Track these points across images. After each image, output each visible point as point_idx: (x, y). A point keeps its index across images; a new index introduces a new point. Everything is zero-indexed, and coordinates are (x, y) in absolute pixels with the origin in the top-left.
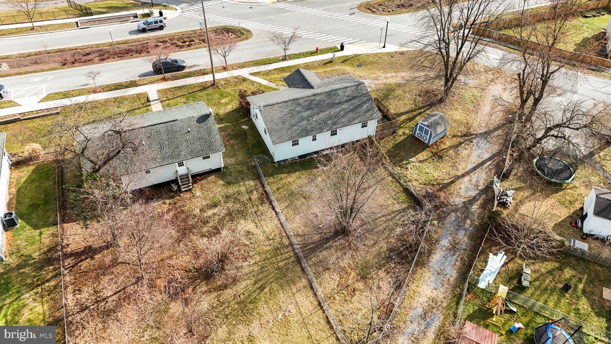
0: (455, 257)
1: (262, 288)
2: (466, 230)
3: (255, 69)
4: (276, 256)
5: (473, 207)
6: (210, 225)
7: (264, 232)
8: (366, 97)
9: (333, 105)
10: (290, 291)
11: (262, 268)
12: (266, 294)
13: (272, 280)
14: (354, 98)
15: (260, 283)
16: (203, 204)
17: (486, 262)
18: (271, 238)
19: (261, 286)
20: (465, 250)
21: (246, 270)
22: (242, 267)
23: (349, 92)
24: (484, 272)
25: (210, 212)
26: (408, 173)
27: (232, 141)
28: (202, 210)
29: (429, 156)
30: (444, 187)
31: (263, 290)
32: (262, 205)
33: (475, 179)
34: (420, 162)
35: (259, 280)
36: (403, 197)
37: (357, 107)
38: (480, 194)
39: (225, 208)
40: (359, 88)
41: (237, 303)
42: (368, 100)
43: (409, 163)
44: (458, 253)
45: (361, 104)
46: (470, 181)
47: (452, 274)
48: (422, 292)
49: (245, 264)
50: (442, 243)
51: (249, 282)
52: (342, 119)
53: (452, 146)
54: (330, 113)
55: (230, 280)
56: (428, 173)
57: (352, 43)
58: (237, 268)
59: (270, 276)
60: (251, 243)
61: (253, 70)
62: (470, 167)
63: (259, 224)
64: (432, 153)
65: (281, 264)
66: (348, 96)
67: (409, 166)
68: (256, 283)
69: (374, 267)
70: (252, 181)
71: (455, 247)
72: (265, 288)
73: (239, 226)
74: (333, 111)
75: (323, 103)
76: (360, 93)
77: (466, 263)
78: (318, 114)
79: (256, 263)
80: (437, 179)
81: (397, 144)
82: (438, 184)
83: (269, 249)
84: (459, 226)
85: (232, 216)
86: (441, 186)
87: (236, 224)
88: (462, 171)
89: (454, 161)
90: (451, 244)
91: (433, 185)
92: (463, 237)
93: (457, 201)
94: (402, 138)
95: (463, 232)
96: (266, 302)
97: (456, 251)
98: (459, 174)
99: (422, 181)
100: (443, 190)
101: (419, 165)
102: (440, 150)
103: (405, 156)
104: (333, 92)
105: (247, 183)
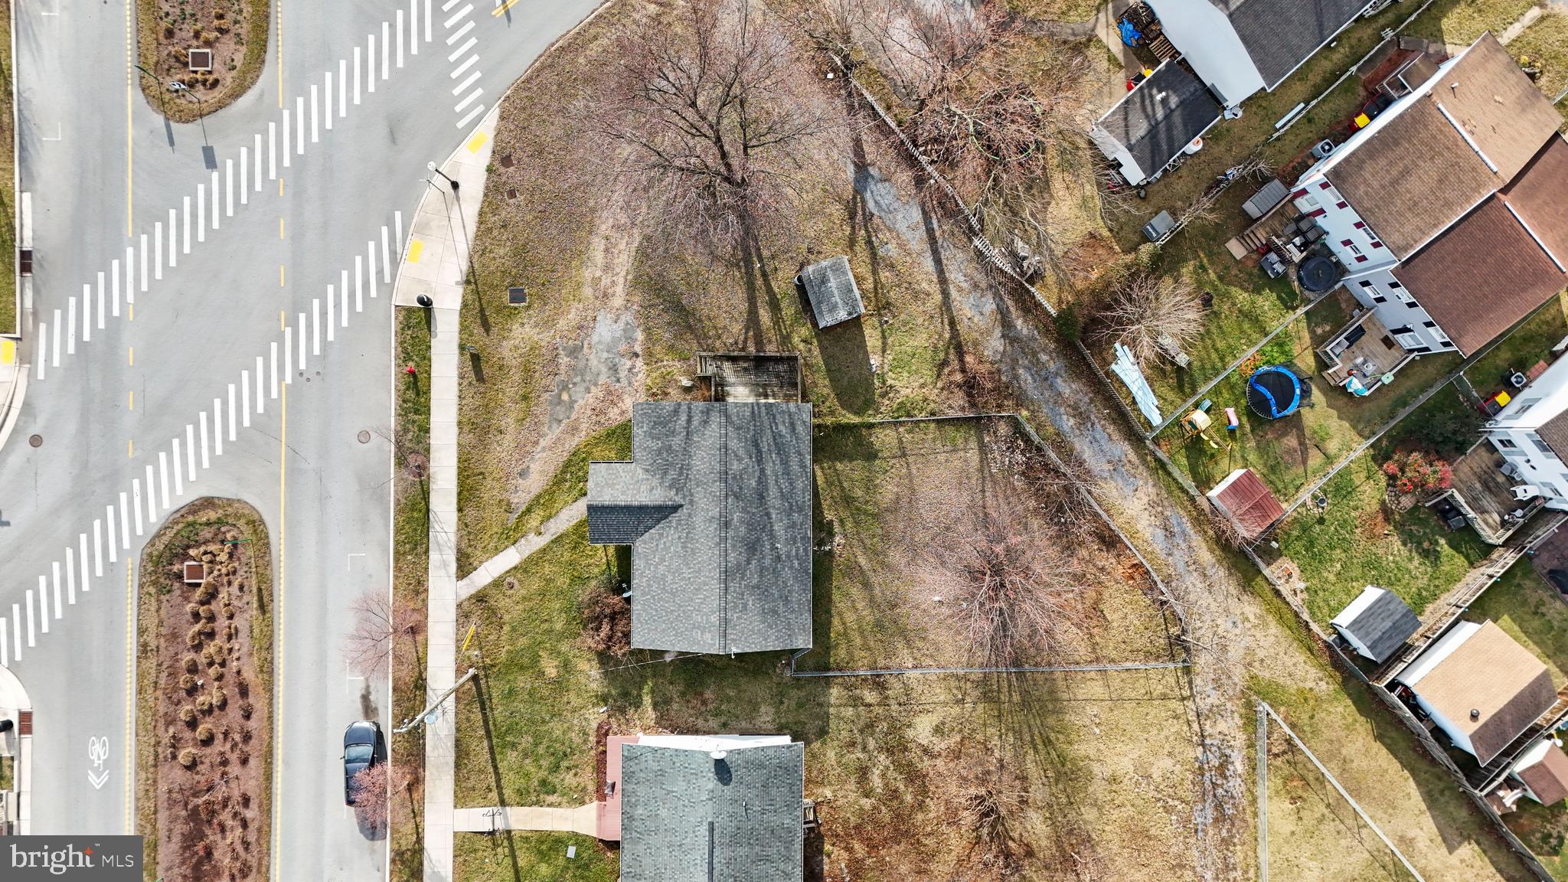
0: (1098, 426)
1: (1047, 742)
3: (442, 556)
4: (998, 701)
6: (902, 787)
7: (945, 704)
8: (761, 416)
9: (760, 496)
10: (1065, 703)
11: (1012, 729)
12: (1058, 739)
13: (1038, 722)
14: (755, 442)
15: (1038, 741)
16: (853, 788)
17: (1122, 383)
18: (960, 696)
19: (1044, 741)
20: (1092, 401)
21: (1008, 757)
22: (1001, 760)
23: (738, 447)
24: (1138, 399)
25: (876, 781)
26: (904, 392)
27: (708, 694)
28: (867, 795)
29: (877, 324)
30: (957, 346)
31: (1050, 741)
32: (886, 689)
33: (962, 278)
34: (884, 350)
35: (1032, 741)
36: (959, 436)
37: (778, 444)
38: (997, 296)
39: (875, 753)
40: (734, 418)
41: (1057, 782)
43: (881, 375)
44: (1092, 417)
45: (772, 432)
46: (960, 290)
47: (1123, 449)
48: (1134, 513)
49: (997, 754)
50: (1066, 428)
51: (1030, 757)
52: (795, 488)
53: (872, 265)
54: (774, 507)
56: (914, 354)
57: (393, 253)
59: (1032, 722)
60: (960, 731)
63: (928, 707)
64: (873, 315)
65: (1016, 698)
66: (748, 453)
67: (889, 381)
68: (1034, 747)
70: (831, 691)
71: (1081, 413)
72: (1047, 738)
73: (920, 741)
74: (773, 499)
75: (749, 512)
76: (746, 423)
77: (1114, 415)
78: (772, 536)
79: (1000, 737)
80: (935, 347)
81: (828, 371)
82: (947, 354)
83: (980, 707)
84: (1046, 379)
85: (896, 746)
86: (952, 351)
87: (913, 745)
88: (935, 289)
89: (905, 285)
90: (1074, 416)
91: (945, 363)
92: (1069, 388)
93: (995, 344)
94: (816, 352)
95: (1059, 380)
96: (1071, 743)
97: (1089, 417)
98: (938, 298)
99: (928, 375)
100: (961, 353)
101: (890, 357)
102: (875, 296)
103: (860, 374)
104: (730, 481)
105: (833, 700)
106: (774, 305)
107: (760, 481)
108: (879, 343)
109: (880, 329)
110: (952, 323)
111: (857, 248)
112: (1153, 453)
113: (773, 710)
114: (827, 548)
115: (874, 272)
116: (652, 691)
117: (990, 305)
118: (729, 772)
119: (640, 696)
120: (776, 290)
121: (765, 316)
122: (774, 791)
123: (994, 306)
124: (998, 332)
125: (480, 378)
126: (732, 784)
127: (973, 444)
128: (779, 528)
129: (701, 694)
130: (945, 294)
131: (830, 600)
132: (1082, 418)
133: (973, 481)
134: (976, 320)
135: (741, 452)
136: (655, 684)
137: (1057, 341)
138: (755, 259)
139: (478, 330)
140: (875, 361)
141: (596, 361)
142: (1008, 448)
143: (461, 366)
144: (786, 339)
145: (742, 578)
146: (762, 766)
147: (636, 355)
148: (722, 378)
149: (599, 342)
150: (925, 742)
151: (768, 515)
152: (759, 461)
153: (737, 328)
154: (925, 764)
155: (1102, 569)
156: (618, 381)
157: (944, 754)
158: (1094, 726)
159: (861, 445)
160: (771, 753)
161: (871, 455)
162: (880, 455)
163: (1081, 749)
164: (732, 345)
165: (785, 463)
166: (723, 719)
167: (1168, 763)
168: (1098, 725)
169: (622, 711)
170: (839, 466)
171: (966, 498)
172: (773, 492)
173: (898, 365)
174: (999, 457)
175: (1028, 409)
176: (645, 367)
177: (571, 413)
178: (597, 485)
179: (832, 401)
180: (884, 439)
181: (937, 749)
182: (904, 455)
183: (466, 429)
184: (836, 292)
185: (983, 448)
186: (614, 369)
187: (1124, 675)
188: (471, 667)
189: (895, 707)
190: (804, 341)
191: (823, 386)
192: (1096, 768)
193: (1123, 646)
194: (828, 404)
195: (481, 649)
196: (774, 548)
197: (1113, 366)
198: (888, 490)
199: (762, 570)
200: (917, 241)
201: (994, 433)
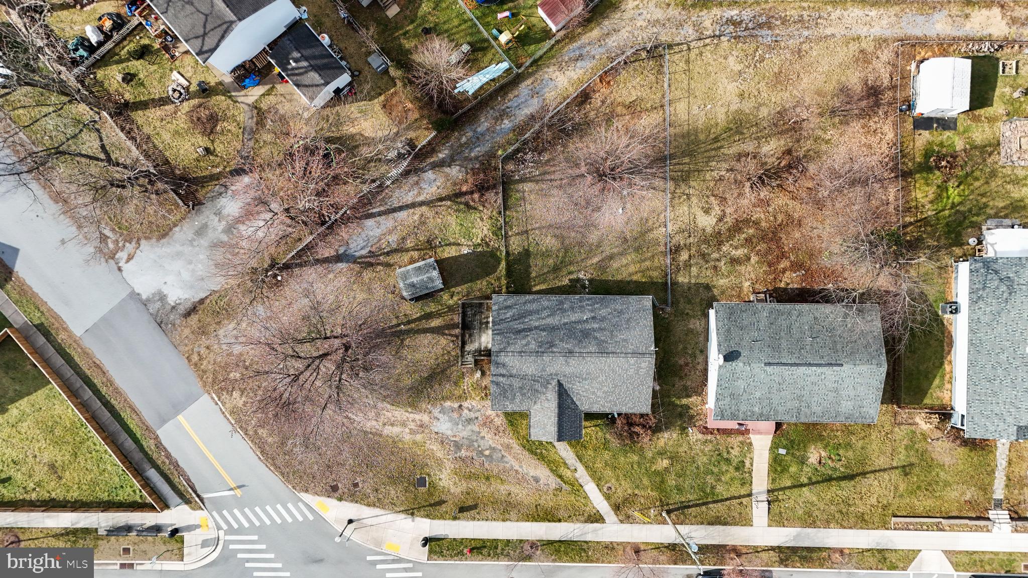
0: (509, 104)
1: (716, 140)
3: (590, 533)
4: (689, 172)
5: (444, 156)
6: (744, 236)
7: (690, 207)
8: (500, 329)
10: (690, 127)
11: (707, 163)
12: (714, 133)
13: (703, 145)
14: (517, 333)
15: (715, 146)
16: (744, 267)
17: (481, 88)
18: (685, 197)
19: (715, 142)
20: (492, 108)
21: (724, 165)
22: (728, 170)
23: (520, 344)
24: (491, 77)
25: (740, 253)
26: (486, 232)
28: (748, 259)
29: (441, 249)
30: (456, 197)
31: (715, 138)
32: (679, 245)
34: (458, 244)
35: (715, 149)
38: (423, 171)
39: (722, 253)
41: (742, 133)
42: (499, 325)
43: (474, 247)
44: (503, 107)
45: (511, 321)
47: (524, 87)
48: (566, 80)
49: (723, 173)
50: (510, 126)
51: (726, 151)
52: (548, 306)
53: (402, 252)
54: (560, 320)
57: (392, 561)
59: (703, 150)
60: (708, 197)
61: (595, 531)
63: (691, 218)
65: (687, 160)
66: (524, 337)
67: (478, 241)
68: (721, 147)
70: (680, 281)
71: (500, 115)
72: (713, 139)
73: (714, 224)
74: (555, 321)
75: (563, 337)
77: (502, 94)
78: (577, 323)
79: (712, 170)
80: (456, 211)
81: (471, 281)
82: (461, 203)
83: (692, 183)
84: (478, 138)
85: (717, 239)
86: (459, 200)
87: (716, 228)
88: (418, 211)
89: (416, 230)
90: (502, 120)
91: (467, 205)
92: (484, 124)
93: (455, 172)
94: (459, 289)
95: (479, 130)
96: (717, 124)
97: (503, 110)
98: (424, 208)
99: (475, 216)
100: (461, 194)
101: (463, 240)
102: (423, 250)
103: (474, 260)
104: (543, 350)
105: (686, 281)
106: (428, 316)
107: (544, 330)
108: (454, 247)
109: (444, 247)
110: (441, 199)
111: (392, 261)
112: (527, 68)
113: (692, 320)
114: (587, 283)
115: (407, 250)
116: (679, 398)
117: (430, 175)
118: (732, 352)
119: (682, 406)
120: (418, 315)
121: (435, 323)
122: (745, 323)
123: (430, 172)
124: (447, 170)
125: (475, 507)
126: (740, 350)
127: (520, 186)
128: (574, 317)
129: (681, 366)
130: (422, 204)
131: (621, 281)
132: (503, 114)
133: (544, 186)
134: (439, 184)
135: (524, 342)
136: (674, 396)
137: (453, 131)
138: (398, 329)
139: (444, 508)
140: (465, 251)
141: (464, 432)
142: (523, 163)
143: (467, 519)
144: (451, 309)
145: (606, 342)
146: (729, 330)
147: (460, 406)
148: (476, 351)
149: (452, 430)
150: (715, 220)
151: (565, 324)
152: (530, 330)
153: (443, 341)
154: (729, 220)
155: (603, 102)
156: (477, 418)
157: (723, 208)
158: (706, 109)
159: (520, 260)
160: (721, 324)
161: (527, 253)
162: (526, 248)
163: (721, 116)
164: (454, 344)
165: (531, 313)
166: (698, 352)
167: (731, 60)
168: (705, 106)
169: (692, 417)
170: (533, 274)
171: (555, 192)
172: (549, 321)
173: (468, 235)
174: (528, 170)
175: (497, 150)
176: (468, 401)
177: (497, 449)
178: (544, 435)
179: (491, 279)
180: (516, 245)
181: (719, 212)
182: (527, 232)
183: (507, 516)
184: (421, 278)
185: (523, 180)
186: (469, 421)
187: (673, 89)
188: (661, 515)
189: (691, 240)
190: (452, 297)
191: (481, 285)
192: (734, 108)
193: (654, 88)
194: (493, 281)
195: (650, 508)
196: (587, 321)
197: (470, 93)
198: (549, 242)
199: (601, 329)
200: (387, 222)
201: (512, 172)
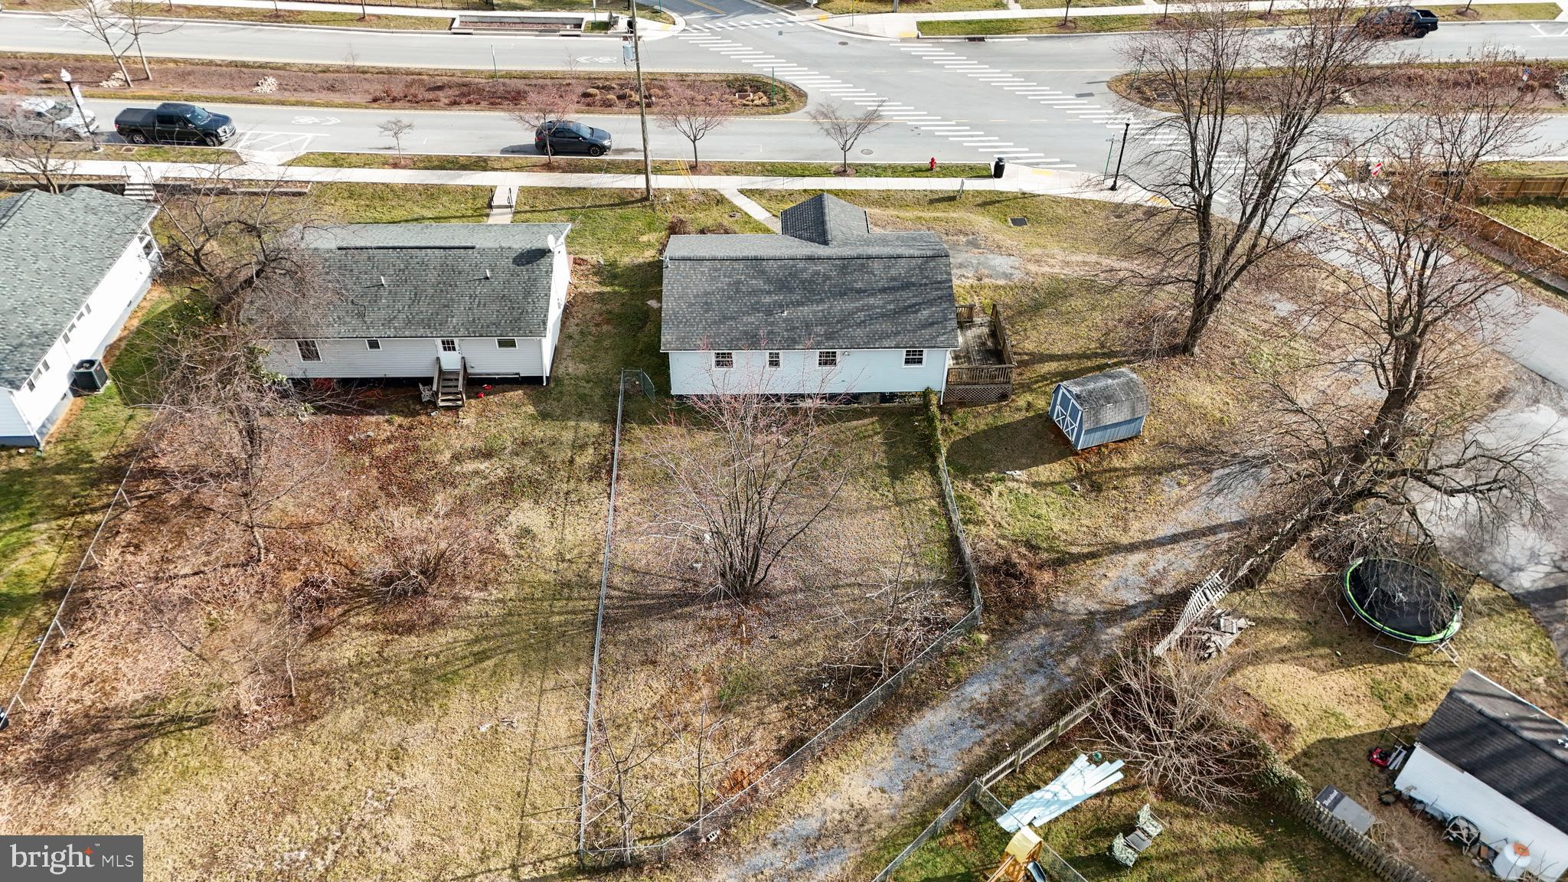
0: (981, 733)
1: (481, 657)
2: (1052, 680)
3: (759, 182)
4: (554, 599)
5: (1109, 631)
7: (561, 540)
8: (937, 289)
9: (843, 293)
10: (539, 683)
11: (510, 614)
12: (484, 671)
13: (514, 646)
14: (907, 286)
15: (485, 645)
16: (468, 445)
17: (1058, 771)
18: (568, 557)
19: (484, 652)
20: (1020, 725)
21: (471, 609)
22: (466, 599)
23: (899, 269)
24: (1038, 794)
25: (470, 466)
26: (986, 503)
27: (605, 328)
28: (457, 458)
29: (1069, 476)
30: (1062, 561)
31: (481, 661)
32: (590, 480)
33: (1160, 566)
34: (1036, 485)
35: (486, 638)
36: (937, 553)
37: (906, 310)
38: (1148, 606)
39: (507, 466)
40: (932, 264)
41: (414, 671)
42: (940, 298)
43: (1002, 480)
44: (994, 727)
45: (920, 304)
46: (1144, 565)
47: (948, 770)
48: (844, 788)
49: (477, 595)
50: (969, 689)
51: (464, 635)
52: (854, 330)
53: (1145, 469)
54: (831, 308)
55: (427, 619)
56: (1039, 517)
57: (1038, 164)
58: (456, 599)
59: (516, 638)
60: (519, 556)
61: (753, 183)
62: (1165, 530)
63: (559, 521)
64: (1080, 470)
65: (555, 619)
66: (893, 279)
67: (997, 489)
68: (477, 640)
69: (765, 692)
70: (596, 425)
71: (996, 710)
72: (489, 658)
73: (514, 512)
74: (840, 306)
75: (824, 281)
76: (927, 278)
78: (800, 304)
79: (502, 601)
80: (1055, 538)
81: (998, 429)
82: (1048, 550)
83: (549, 577)
84: (1041, 665)
85: (510, 489)
86: (1053, 556)
87: (510, 506)
88: (1134, 535)
89: (1130, 506)
90: (990, 701)
92: (1033, 694)
93: (1077, 603)
94: (1019, 416)
95: (1042, 681)
96: (474, 689)
97: (993, 721)
98: (1125, 540)
100: (1052, 565)
101: (1029, 492)
102: (1105, 471)
103: (1000, 459)
104: (859, 261)
105: (583, 424)
107: (859, 291)
108: (1043, 479)
109: (1062, 480)
110: (1092, 555)
111: (1161, 452)
115: (1137, 470)
116: (615, 293)
117: (1131, 597)
118: (528, 263)
119: (612, 285)
121: (1052, 366)
123: (1132, 602)
124: (1093, 606)
125: (932, 202)
126: (513, 265)
127: (926, 575)
130: (1132, 548)
132: (990, 712)
134: (1105, 582)
135: (893, 272)
136: (622, 293)
138: (1115, 360)
139: (979, 200)
140: (1020, 474)
141: (968, 256)
143: (941, 191)
144: (1027, 387)
145: (747, 275)
146: (527, 294)
147: (978, 280)
148: (970, 327)
149: (987, 258)
150: (511, 518)
151: (822, 301)
152: (884, 290)
153: (1030, 346)
154: (481, 518)
155: (747, 741)
157: (491, 537)
158: (494, 722)
159: (908, 463)
160: (542, 303)
161: (895, 474)
162: (898, 482)
163: (460, 706)
168: (495, 730)
169: (595, 274)
170: (878, 440)
172: (850, 306)
173: (1021, 502)
175: (989, 643)
179: (960, 433)
180: (919, 484)
181: (499, 530)
185: (922, 587)
187: (571, 774)
189: (565, 487)
190: (1029, 404)
191: (978, 421)
192: (426, 725)
194: (955, 428)
195: (672, 201)
196: (781, 307)
197: (1082, 759)
198: (852, 493)
200: (1193, 517)
201: (948, 604)
